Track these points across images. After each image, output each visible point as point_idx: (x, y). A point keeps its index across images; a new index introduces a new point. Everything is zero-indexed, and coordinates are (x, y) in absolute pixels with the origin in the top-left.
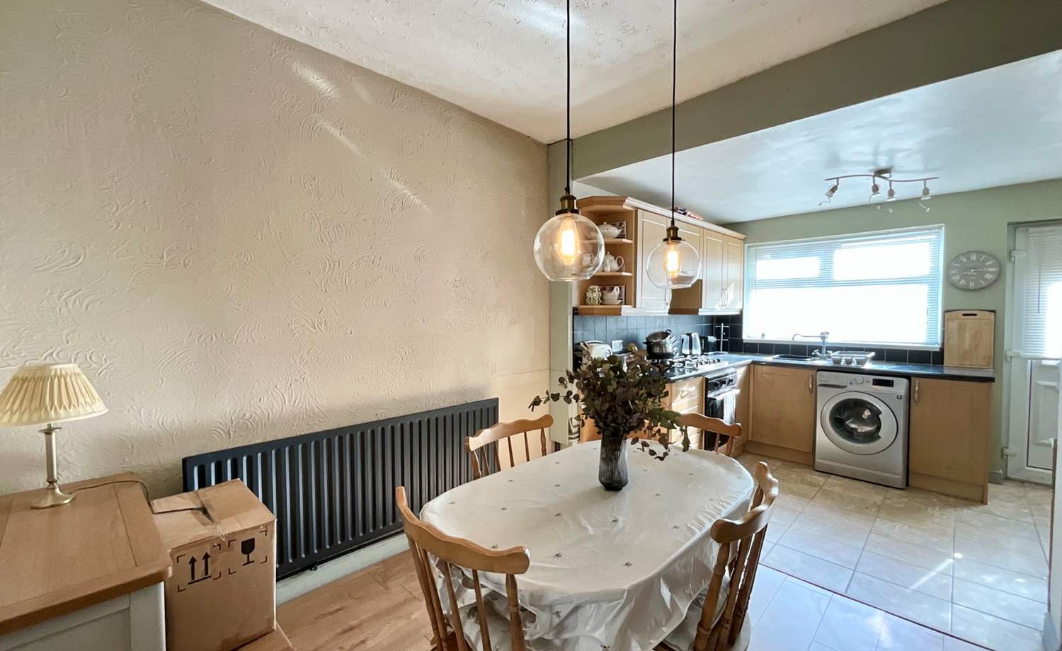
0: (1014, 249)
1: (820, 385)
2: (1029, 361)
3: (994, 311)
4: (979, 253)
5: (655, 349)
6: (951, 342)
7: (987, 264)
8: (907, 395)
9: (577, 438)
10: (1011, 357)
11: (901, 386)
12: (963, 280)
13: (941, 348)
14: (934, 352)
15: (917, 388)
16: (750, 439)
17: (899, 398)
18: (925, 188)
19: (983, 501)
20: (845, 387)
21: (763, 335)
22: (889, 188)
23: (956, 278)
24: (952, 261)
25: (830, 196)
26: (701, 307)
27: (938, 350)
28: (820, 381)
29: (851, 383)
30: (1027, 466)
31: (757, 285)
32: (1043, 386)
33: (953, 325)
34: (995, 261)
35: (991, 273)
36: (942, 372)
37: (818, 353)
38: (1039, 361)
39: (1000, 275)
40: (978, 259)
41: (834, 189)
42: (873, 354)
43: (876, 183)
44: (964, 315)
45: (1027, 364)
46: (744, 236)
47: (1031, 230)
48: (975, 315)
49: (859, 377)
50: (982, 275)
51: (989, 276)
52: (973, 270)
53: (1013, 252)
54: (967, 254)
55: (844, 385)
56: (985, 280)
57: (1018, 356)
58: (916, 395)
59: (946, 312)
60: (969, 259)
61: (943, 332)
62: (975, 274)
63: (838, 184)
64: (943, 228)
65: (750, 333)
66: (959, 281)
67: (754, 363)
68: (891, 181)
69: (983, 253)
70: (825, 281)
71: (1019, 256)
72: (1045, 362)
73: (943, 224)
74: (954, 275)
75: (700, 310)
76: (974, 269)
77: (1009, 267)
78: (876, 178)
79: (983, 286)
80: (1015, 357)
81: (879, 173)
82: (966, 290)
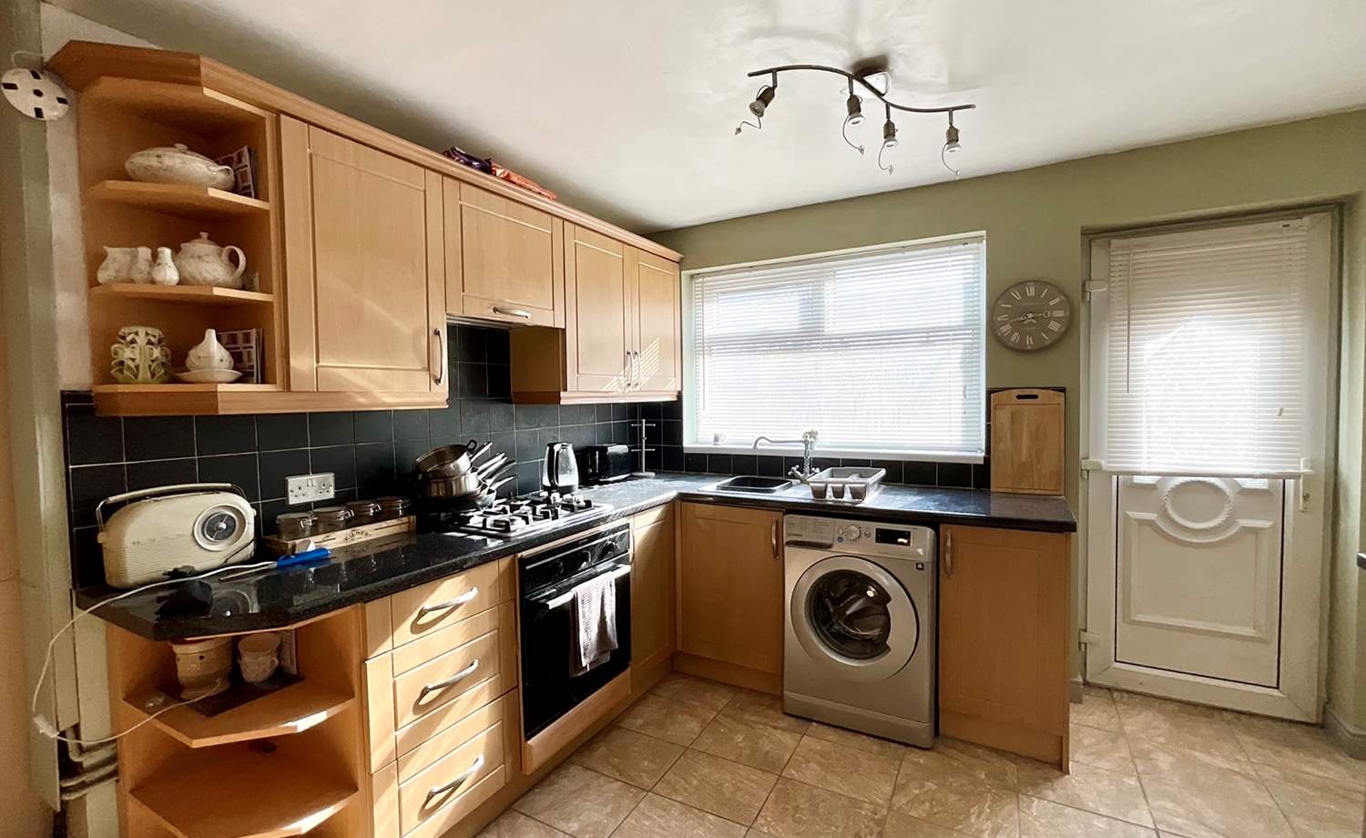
0: (1090, 279)
1: (789, 543)
2: (1115, 477)
3: (1063, 390)
4: (1040, 283)
5: (434, 487)
6: (1001, 447)
7: (1051, 303)
8: (933, 562)
9: (110, 775)
10: (1088, 471)
11: (921, 543)
12: (1016, 334)
13: (985, 458)
14: (976, 466)
15: (949, 544)
16: (679, 649)
17: (920, 567)
18: (952, 127)
19: (1060, 766)
20: (830, 546)
21: (716, 439)
22: (885, 121)
23: (1005, 329)
24: (999, 299)
25: (759, 113)
26: (565, 390)
27: (982, 462)
28: (789, 535)
29: (840, 539)
30: (1116, 661)
31: (705, 346)
32: (1137, 520)
33: (1003, 417)
34: (1063, 297)
35: (1057, 320)
36: (988, 509)
37: (799, 473)
38: (1130, 477)
39: (1071, 325)
40: (1038, 293)
41: (766, 97)
42: (883, 472)
43: (854, 93)
44: (1019, 397)
45: (1111, 481)
46: (679, 255)
47: (1115, 242)
48: (1035, 397)
49: (853, 526)
50: (1042, 323)
51: (1054, 326)
52: (1030, 316)
53: (1087, 283)
54: (1021, 285)
55: (828, 542)
56: (1048, 332)
57: (1099, 469)
58: (948, 557)
59: (989, 392)
60: (1024, 294)
61: (988, 428)
62: (1034, 321)
63: (775, 86)
64: (985, 241)
65: (697, 435)
66: (1011, 335)
67: (684, 498)
68: (888, 105)
69: (1046, 284)
70: (808, 338)
71: (1097, 291)
72: (1138, 479)
73: (983, 233)
74: (1005, 323)
75: (562, 394)
76: (1032, 313)
77: (1083, 311)
78: (854, 81)
79: (1046, 343)
80: (1094, 470)
81: (864, 70)
82: (1020, 351)
